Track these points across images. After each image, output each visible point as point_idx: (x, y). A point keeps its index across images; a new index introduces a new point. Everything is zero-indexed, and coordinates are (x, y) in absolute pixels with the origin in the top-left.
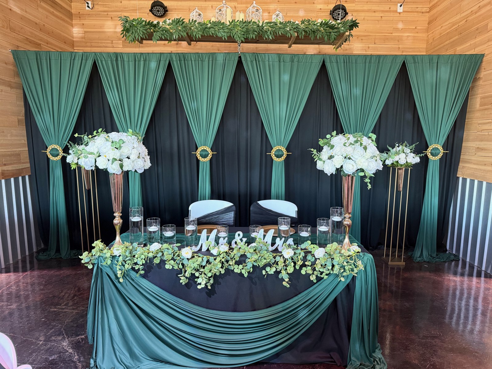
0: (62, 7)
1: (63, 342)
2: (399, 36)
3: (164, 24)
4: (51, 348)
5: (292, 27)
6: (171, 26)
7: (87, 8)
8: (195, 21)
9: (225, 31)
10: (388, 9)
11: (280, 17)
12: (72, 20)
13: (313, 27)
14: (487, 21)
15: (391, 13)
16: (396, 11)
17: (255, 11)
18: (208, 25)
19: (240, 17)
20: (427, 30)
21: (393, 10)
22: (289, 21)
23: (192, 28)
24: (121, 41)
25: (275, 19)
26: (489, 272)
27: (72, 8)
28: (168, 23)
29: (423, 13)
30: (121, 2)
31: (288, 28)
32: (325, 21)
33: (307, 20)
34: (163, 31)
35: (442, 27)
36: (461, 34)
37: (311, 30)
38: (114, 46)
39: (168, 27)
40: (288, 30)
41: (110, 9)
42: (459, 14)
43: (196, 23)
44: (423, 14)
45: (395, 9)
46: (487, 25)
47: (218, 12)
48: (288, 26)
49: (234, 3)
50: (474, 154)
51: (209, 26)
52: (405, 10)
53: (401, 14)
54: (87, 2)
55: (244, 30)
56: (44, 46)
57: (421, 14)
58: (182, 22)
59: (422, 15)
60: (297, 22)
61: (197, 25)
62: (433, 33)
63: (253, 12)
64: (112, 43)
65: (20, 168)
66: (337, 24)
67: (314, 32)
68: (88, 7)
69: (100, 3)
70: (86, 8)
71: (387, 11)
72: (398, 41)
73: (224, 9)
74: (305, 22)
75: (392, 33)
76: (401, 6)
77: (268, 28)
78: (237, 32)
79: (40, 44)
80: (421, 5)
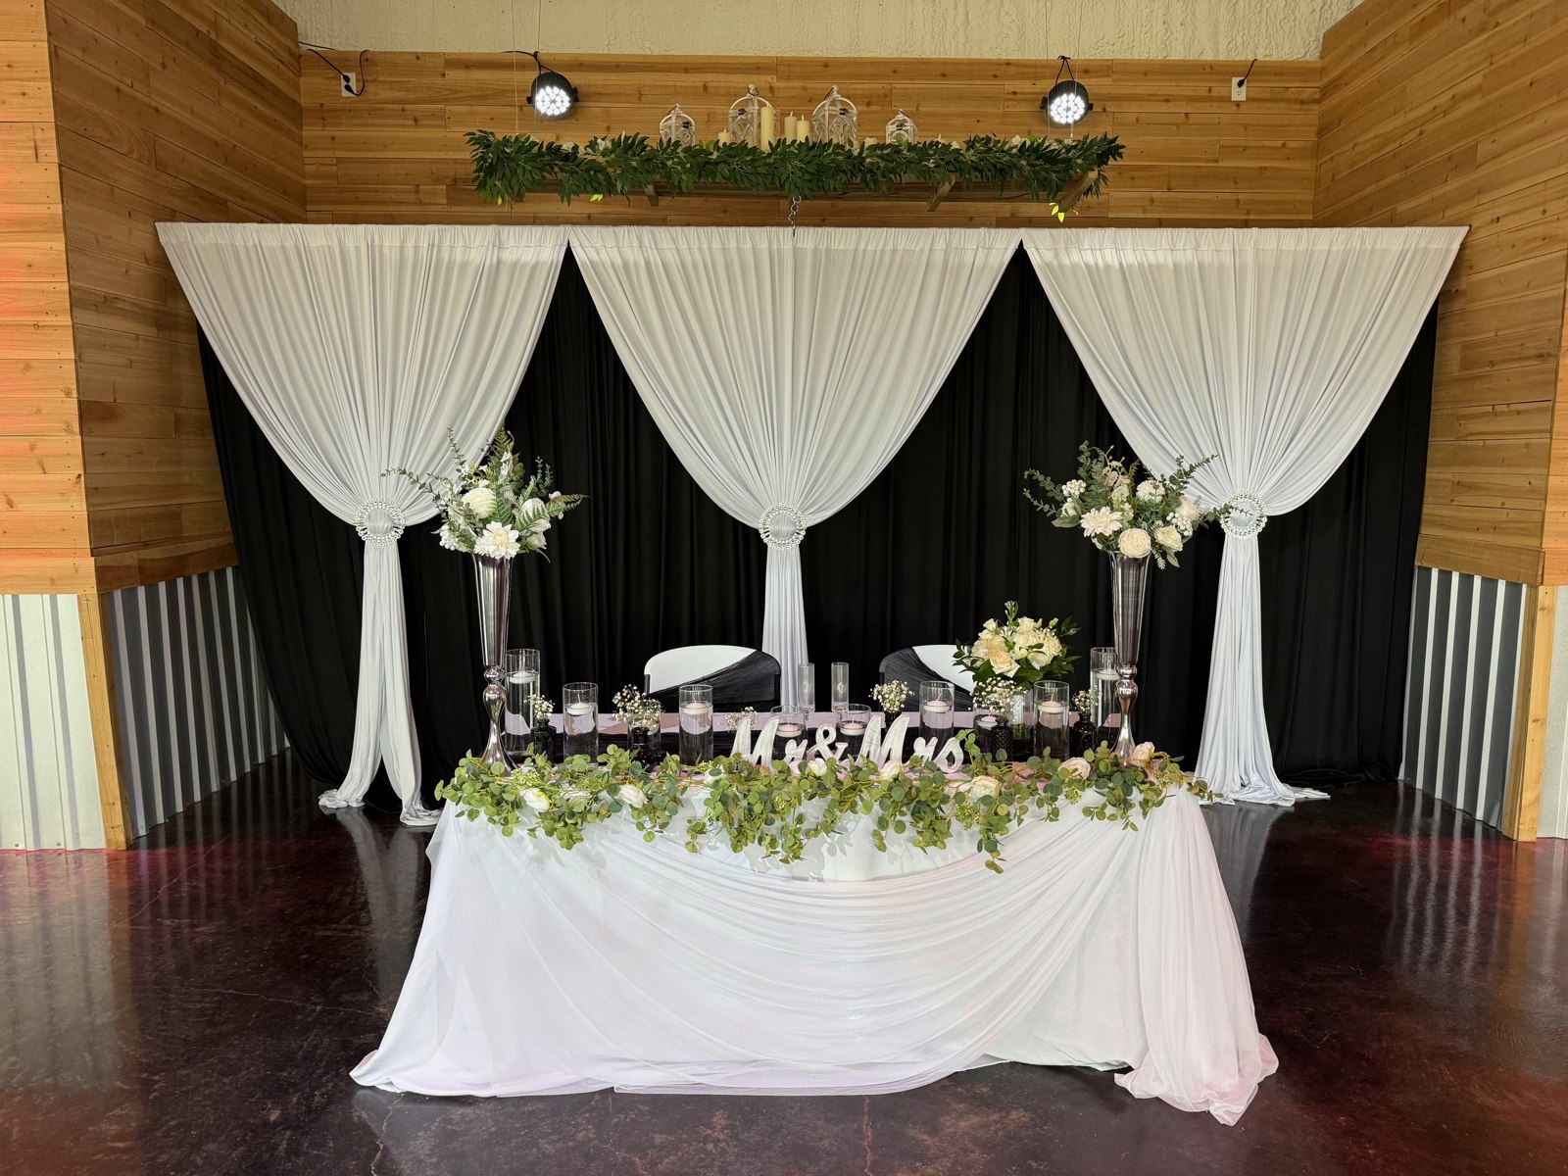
0: (276, 92)
1: (377, 1006)
2: (1238, 167)
3: (589, 150)
4: (350, 1020)
5: (942, 159)
6: (609, 159)
7: (345, 93)
8: (677, 144)
9: (760, 170)
10: (1206, 94)
11: (907, 131)
12: (300, 125)
13: (998, 158)
14: (1476, 137)
15: (1215, 104)
16: (1227, 99)
17: (838, 113)
18: (711, 154)
19: (799, 130)
20: (1316, 151)
21: (1218, 94)
22: (932, 142)
23: (669, 163)
24: (444, 187)
25: (895, 134)
26: (1493, 823)
27: (302, 91)
28: (601, 148)
29: (1302, 103)
30: (444, 75)
31: (932, 161)
32: (1032, 143)
33: (983, 139)
34: (587, 171)
35: (1355, 145)
36: (1407, 168)
37: (995, 166)
38: (424, 201)
39: (601, 159)
40: (932, 166)
41: (412, 96)
42: (1402, 113)
43: (679, 150)
44: (1304, 107)
45: (1224, 93)
46: (1474, 148)
47: (737, 117)
48: (931, 155)
49: (769, 78)
50: (1449, 501)
51: (714, 157)
52: (1253, 95)
53: (1242, 107)
54: (344, 76)
55: (811, 168)
56: (234, 206)
57: (1298, 106)
58: (641, 147)
59: (1300, 110)
60: (955, 145)
61: (682, 155)
62: (1332, 159)
63: (832, 116)
64: (417, 192)
65: (182, 553)
66: (1064, 150)
67: (1001, 171)
68: (348, 88)
69: (381, 78)
70: (340, 91)
71: (1200, 99)
72: (1235, 182)
73: (753, 109)
74: (978, 145)
75: (1217, 161)
76: (1240, 84)
77: (878, 162)
78: (792, 173)
79: (226, 201)
80: (1294, 81)
